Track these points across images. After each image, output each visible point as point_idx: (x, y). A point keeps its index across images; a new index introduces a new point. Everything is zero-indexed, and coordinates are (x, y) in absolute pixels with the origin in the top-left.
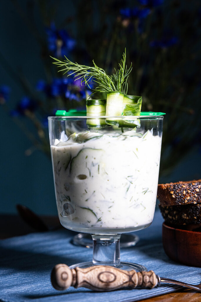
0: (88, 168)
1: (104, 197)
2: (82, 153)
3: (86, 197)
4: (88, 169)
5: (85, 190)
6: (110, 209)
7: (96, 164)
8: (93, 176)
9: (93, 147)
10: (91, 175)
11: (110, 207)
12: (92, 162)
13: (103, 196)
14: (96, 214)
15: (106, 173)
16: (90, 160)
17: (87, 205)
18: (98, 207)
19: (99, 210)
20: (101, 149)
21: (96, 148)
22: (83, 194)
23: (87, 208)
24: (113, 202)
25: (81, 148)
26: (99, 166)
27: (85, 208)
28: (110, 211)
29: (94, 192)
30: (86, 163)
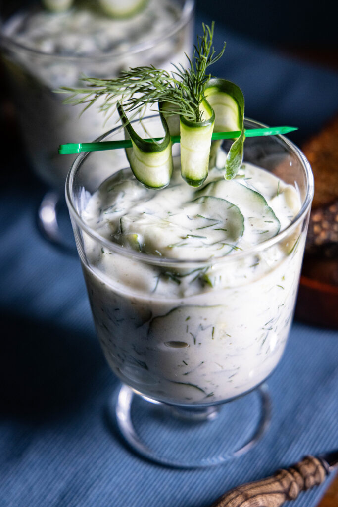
0: (191, 333)
1: (222, 367)
2: (176, 313)
3: (186, 369)
4: (190, 335)
5: (184, 362)
6: (232, 379)
7: (208, 327)
8: (200, 344)
9: (201, 304)
10: (197, 342)
11: (232, 376)
12: (201, 325)
13: (220, 365)
14: (204, 389)
15: (228, 335)
16: (195, 322)
17: (185, 379)
18: (209, 381)
19: (211, 383)
20: (218, 305)
21: (209, 304)
22: (179, 366)
23: (187, 383)
24: (238, 368)
25: (176, 306)
26: (213, 328)
27: (182, 383)
28: (231, 381)
29: (203, 363)
30: (187, 327)
